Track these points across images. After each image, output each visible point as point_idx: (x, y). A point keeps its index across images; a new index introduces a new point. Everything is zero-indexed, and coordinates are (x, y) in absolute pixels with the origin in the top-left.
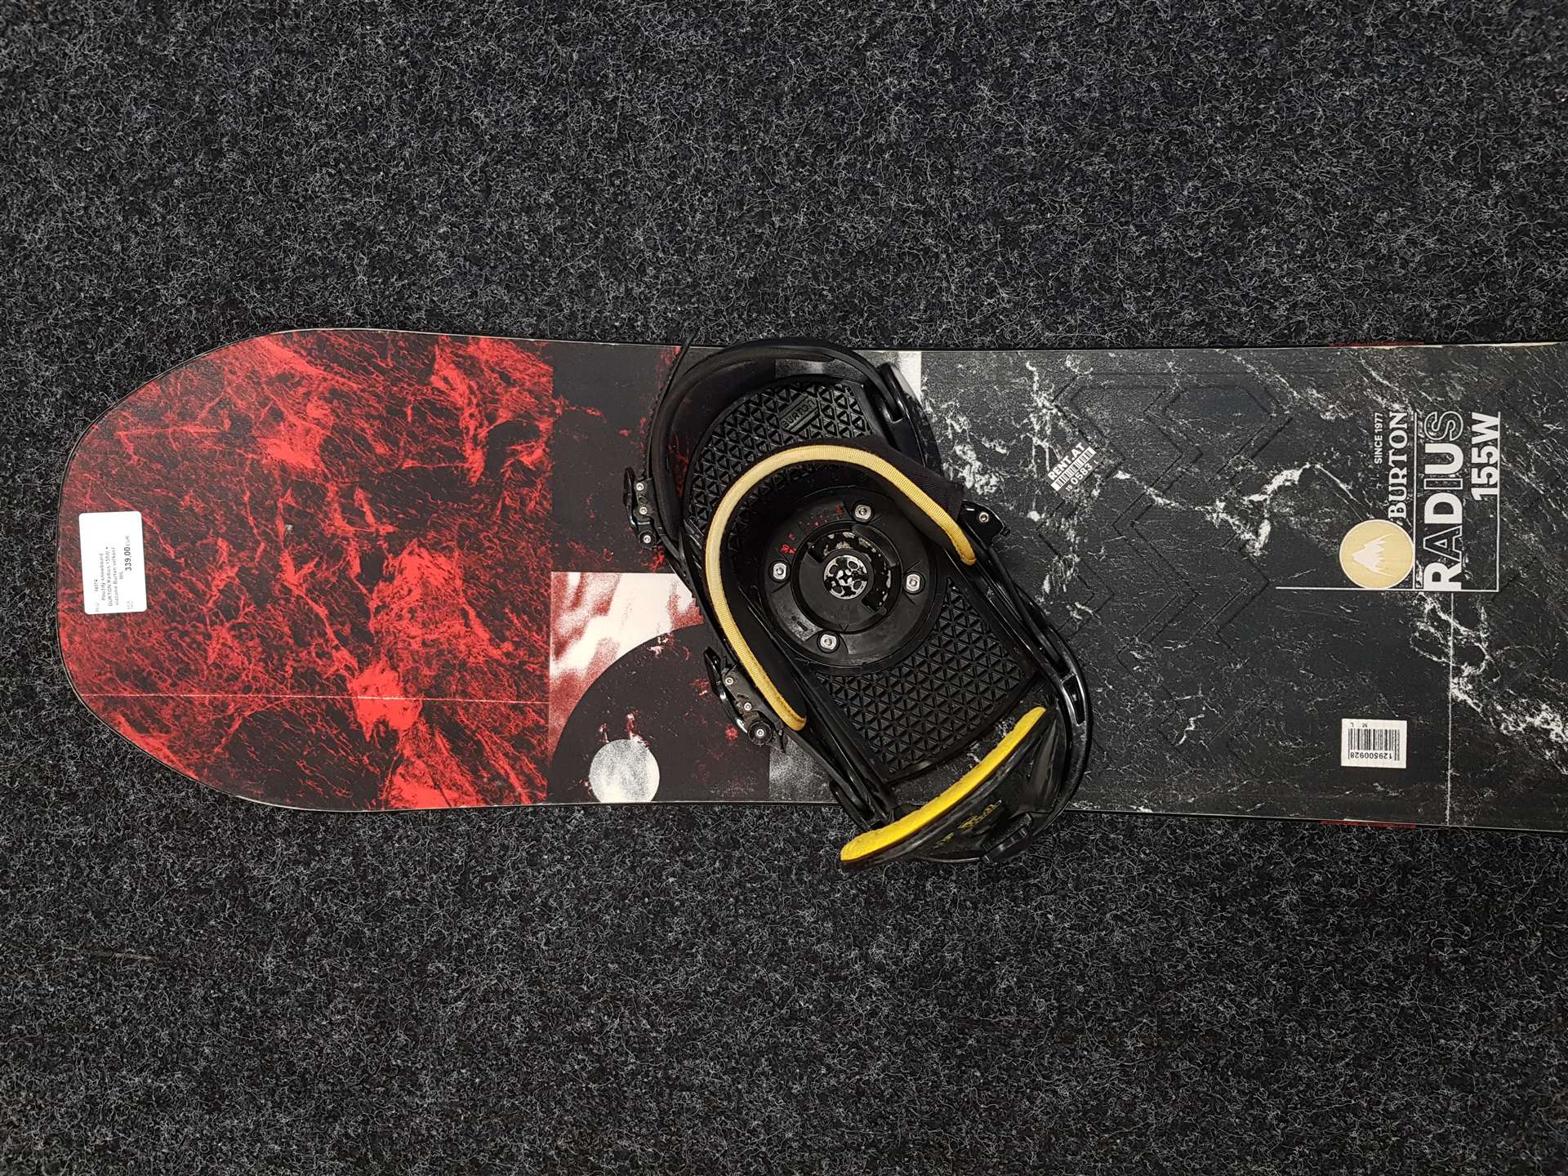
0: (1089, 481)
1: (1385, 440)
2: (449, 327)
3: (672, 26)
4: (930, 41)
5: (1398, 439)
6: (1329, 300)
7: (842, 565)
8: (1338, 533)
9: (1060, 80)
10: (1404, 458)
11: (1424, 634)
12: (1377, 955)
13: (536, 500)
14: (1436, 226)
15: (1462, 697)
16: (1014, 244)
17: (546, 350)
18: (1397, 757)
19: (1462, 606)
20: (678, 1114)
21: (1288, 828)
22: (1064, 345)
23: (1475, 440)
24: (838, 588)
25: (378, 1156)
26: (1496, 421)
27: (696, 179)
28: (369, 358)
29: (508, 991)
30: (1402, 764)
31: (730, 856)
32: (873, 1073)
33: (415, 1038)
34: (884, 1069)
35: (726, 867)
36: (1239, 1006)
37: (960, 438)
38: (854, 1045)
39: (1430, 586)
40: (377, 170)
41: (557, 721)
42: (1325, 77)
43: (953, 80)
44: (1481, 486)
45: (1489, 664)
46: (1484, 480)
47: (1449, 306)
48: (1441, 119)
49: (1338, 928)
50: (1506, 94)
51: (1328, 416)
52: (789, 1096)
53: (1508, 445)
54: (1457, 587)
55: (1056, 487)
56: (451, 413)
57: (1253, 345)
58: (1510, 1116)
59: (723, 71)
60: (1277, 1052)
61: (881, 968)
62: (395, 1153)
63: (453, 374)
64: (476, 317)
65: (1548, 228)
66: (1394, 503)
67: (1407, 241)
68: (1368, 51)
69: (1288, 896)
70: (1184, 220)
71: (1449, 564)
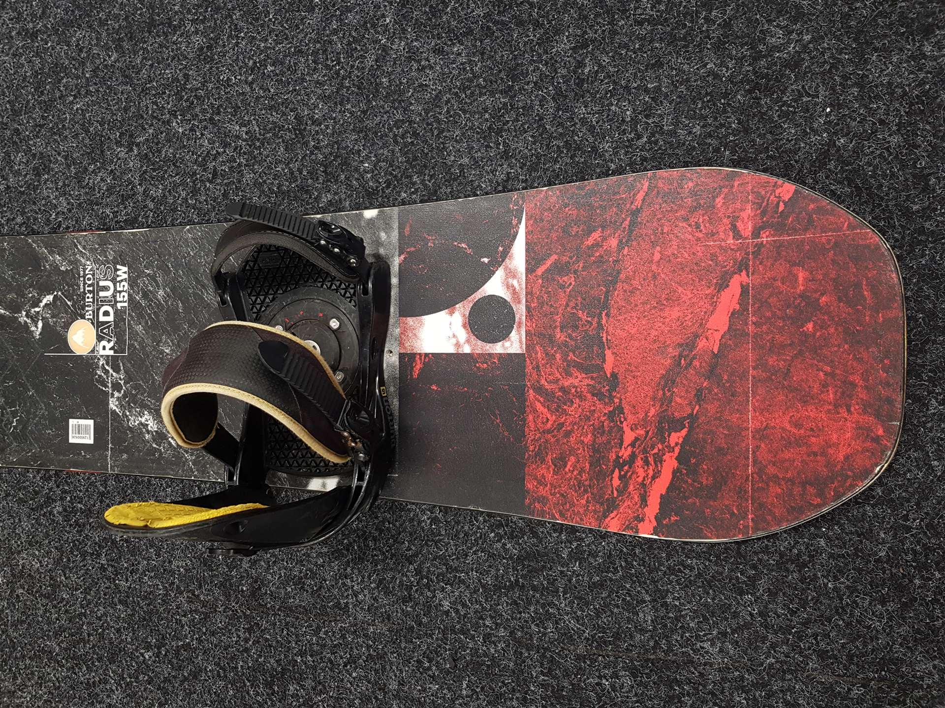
1: (84, 280)
5: (89, 279)
6: (70, 210)
8: (67, 326)
10: (91, 289)
11: (100, 376)
12: (91, 537)
14: (112, 171)
15: (115, 408)
18: (90, 439)
19: (113, 362)
21: (57, 473)
23: (118, 279)
26: (125, 269)
30: (91, 442)
36: (41, 562)
39: (102, 352)
42: (71, 98)
44: (121, 302)
45: (125, 391)
46: (121, 299)
47: (118, 212)
48: (115, 117)
50: (139, 103)
51: (63, 268)
53: (132, 282)
54: (111, 353)
57: (41, 234)
58: (145, 619)
65: (154, 170)
66: (87, 311)
67: (100, 180)
68: (88, 85)
69: (58, 508)
70: (18, 173)
71: (109, 341)
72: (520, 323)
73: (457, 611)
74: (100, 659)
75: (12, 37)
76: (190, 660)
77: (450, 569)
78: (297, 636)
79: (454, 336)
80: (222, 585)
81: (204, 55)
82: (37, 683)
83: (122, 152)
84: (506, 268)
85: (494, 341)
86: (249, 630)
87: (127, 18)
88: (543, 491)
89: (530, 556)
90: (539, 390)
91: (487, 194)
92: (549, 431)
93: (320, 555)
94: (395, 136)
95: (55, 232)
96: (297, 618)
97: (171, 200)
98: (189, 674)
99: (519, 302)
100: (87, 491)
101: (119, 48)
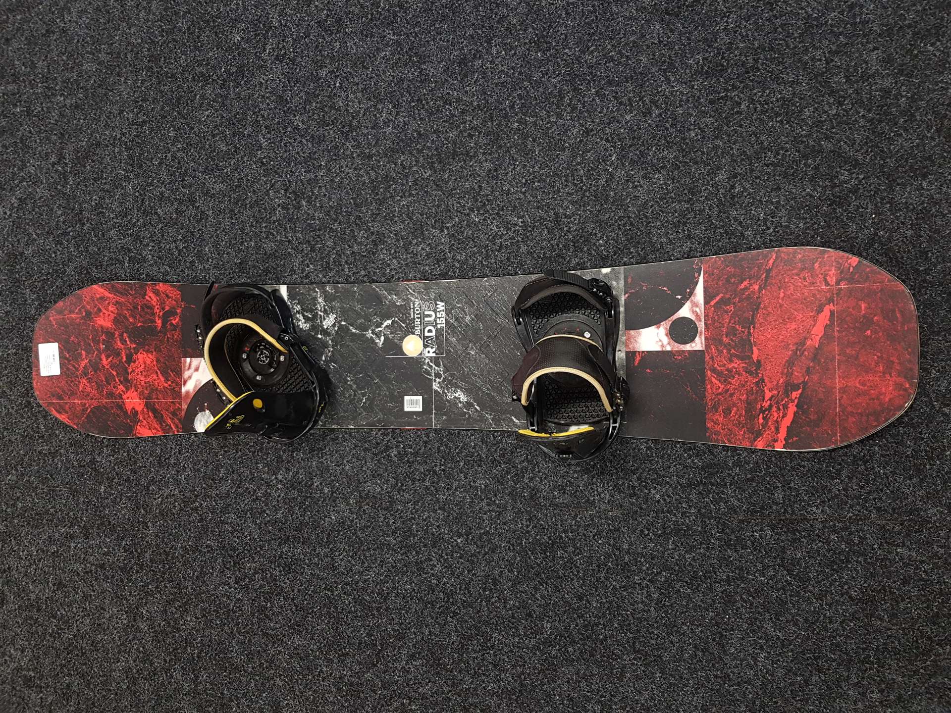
0: (334, 325)
1: (414, 311)
2: (152, 280)
3: (214, 182)
4: (288, 187)
5: (417, 310)
6: (400, 268)
7: (262, 353)
8: (402, 339)
9: (325, 200)
10: (419, 316)
11: (426, 369)
13: (177, 335)
14: (429, 244)
15: (437, 388)
16: (314, 251)
17: (179, 287)
18: (419, 408)
19: (436, 360)
20: (224, 532)
21: (394, 430)
22: (328, 282)
23: (438, 310)
24: (261, 361)
25: (136, 551)
26: (443, 304)
27: (223, 231)
28: (127, 291)
29: (174, 495)
30: (421, 410)
31: (237, 448)
32: (279, 515)
33: (146, 511)
34: (283, 513)
35: (237, 452)
36: (381, 488)
37: (298, 312)
38: (274, 506)
39: (427, 355)
40: (130, 229)
41: (185, 406)
42: (399, 198)
43: (295, 200)
44: (440, 324)
45: (443, 378)
46: (440, 322)
47: (433, 269)
48: (430, 211)
49: (408, 461)
50: (448, 203)
51: (398, 304)
52: (256, 524)
53: (448, 312)
54: (434, 355)
55: (325, 327)
56: (151, 308)
57: (381, 282)
58: (457, 518)
59: (230, 196)
60: (392, 502)
61: (281, 481)
62: (141, 549)
63: (151, 294)
64: (160, 276)
65: (459, 244)
66: (416, 330)
67: (421, 249)
68: (410, 190)
69: (394, 452)
70: (360, 243)
71: (432, 348)
72: (701, 333)
73: (665, 500)
74: (425, 546)
75: (353, 158)
76: (489, 541)
77: (659, 476)
78: (561, 521)
79: (660, 341)
80: (510, 494)
81: (492, 175)
82: (379, 565)
83: (436, 232)
84: (692, 301)
85: (685, 343)
86: (530, 520)
87: (436, 149)
88: (717, 428)
89: (710, 466)
90: (714, 370)
91: (678, 259)
92: (720, 394)
93: (575, 472)
94: (619, 225)
95: (389, 282)
96: (561, 510)
97: (471, 262)
98: (489, 550)
99: (700, 321)
100: (415, 440)
101: (432, 167)
